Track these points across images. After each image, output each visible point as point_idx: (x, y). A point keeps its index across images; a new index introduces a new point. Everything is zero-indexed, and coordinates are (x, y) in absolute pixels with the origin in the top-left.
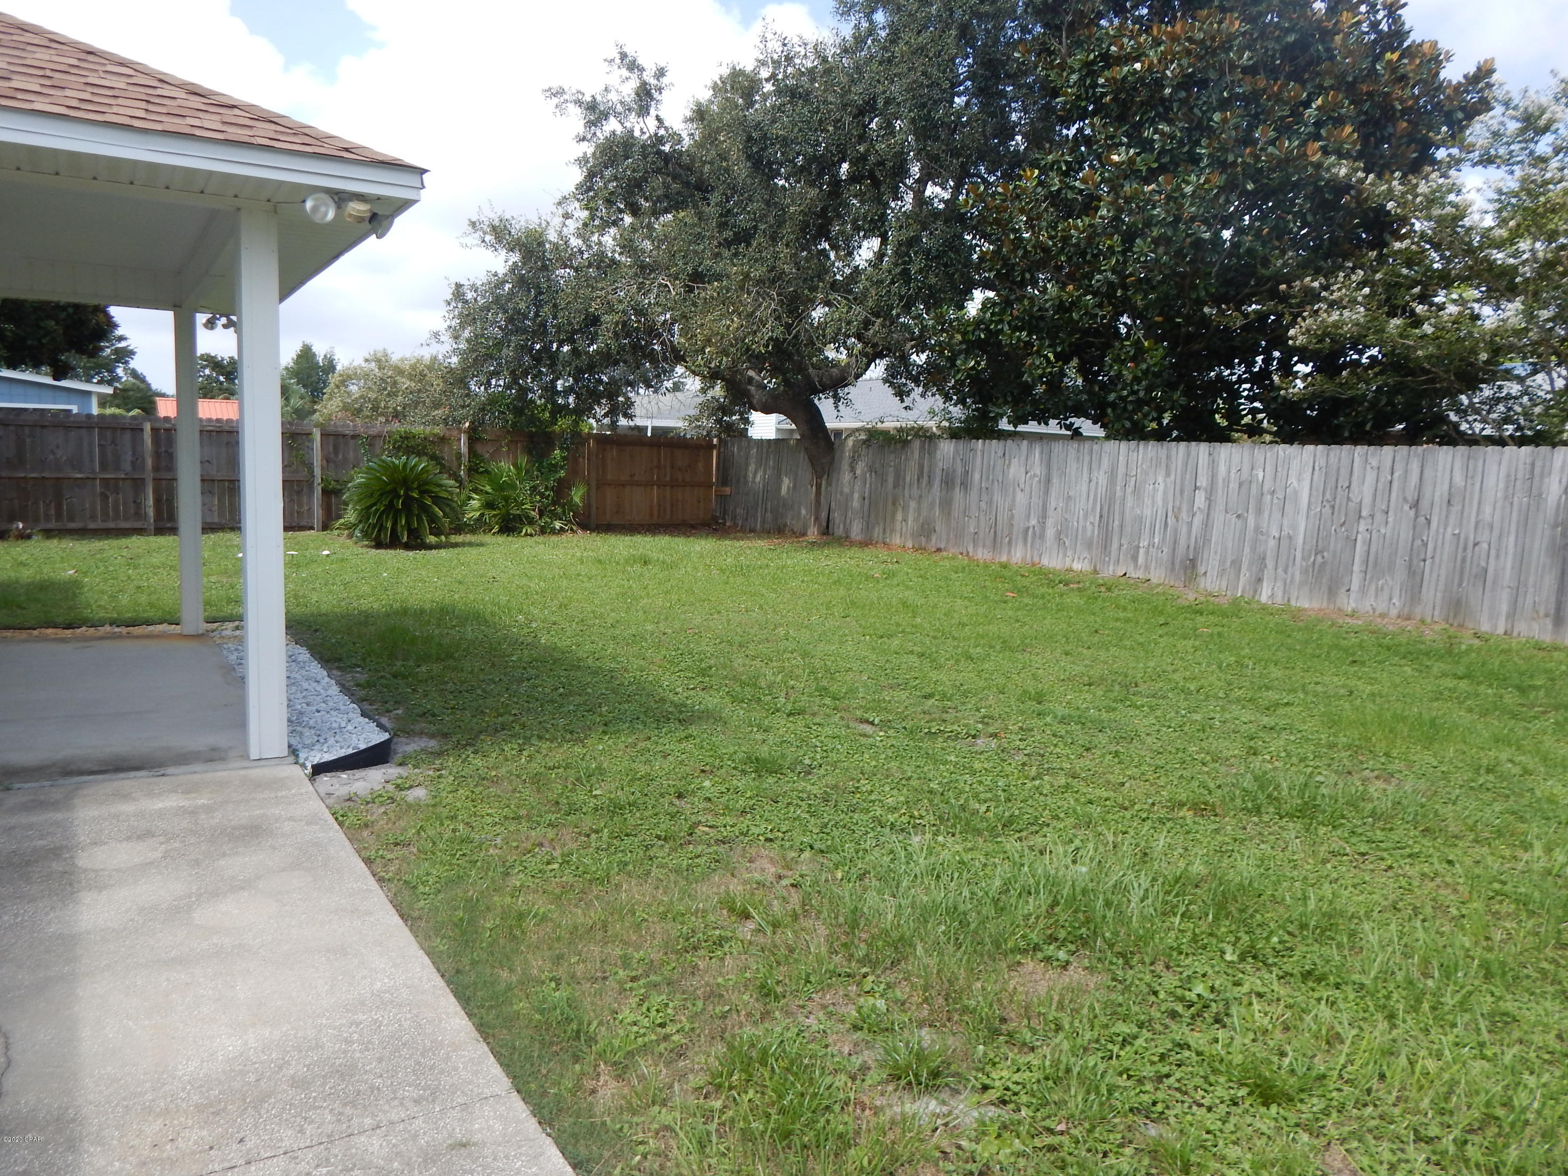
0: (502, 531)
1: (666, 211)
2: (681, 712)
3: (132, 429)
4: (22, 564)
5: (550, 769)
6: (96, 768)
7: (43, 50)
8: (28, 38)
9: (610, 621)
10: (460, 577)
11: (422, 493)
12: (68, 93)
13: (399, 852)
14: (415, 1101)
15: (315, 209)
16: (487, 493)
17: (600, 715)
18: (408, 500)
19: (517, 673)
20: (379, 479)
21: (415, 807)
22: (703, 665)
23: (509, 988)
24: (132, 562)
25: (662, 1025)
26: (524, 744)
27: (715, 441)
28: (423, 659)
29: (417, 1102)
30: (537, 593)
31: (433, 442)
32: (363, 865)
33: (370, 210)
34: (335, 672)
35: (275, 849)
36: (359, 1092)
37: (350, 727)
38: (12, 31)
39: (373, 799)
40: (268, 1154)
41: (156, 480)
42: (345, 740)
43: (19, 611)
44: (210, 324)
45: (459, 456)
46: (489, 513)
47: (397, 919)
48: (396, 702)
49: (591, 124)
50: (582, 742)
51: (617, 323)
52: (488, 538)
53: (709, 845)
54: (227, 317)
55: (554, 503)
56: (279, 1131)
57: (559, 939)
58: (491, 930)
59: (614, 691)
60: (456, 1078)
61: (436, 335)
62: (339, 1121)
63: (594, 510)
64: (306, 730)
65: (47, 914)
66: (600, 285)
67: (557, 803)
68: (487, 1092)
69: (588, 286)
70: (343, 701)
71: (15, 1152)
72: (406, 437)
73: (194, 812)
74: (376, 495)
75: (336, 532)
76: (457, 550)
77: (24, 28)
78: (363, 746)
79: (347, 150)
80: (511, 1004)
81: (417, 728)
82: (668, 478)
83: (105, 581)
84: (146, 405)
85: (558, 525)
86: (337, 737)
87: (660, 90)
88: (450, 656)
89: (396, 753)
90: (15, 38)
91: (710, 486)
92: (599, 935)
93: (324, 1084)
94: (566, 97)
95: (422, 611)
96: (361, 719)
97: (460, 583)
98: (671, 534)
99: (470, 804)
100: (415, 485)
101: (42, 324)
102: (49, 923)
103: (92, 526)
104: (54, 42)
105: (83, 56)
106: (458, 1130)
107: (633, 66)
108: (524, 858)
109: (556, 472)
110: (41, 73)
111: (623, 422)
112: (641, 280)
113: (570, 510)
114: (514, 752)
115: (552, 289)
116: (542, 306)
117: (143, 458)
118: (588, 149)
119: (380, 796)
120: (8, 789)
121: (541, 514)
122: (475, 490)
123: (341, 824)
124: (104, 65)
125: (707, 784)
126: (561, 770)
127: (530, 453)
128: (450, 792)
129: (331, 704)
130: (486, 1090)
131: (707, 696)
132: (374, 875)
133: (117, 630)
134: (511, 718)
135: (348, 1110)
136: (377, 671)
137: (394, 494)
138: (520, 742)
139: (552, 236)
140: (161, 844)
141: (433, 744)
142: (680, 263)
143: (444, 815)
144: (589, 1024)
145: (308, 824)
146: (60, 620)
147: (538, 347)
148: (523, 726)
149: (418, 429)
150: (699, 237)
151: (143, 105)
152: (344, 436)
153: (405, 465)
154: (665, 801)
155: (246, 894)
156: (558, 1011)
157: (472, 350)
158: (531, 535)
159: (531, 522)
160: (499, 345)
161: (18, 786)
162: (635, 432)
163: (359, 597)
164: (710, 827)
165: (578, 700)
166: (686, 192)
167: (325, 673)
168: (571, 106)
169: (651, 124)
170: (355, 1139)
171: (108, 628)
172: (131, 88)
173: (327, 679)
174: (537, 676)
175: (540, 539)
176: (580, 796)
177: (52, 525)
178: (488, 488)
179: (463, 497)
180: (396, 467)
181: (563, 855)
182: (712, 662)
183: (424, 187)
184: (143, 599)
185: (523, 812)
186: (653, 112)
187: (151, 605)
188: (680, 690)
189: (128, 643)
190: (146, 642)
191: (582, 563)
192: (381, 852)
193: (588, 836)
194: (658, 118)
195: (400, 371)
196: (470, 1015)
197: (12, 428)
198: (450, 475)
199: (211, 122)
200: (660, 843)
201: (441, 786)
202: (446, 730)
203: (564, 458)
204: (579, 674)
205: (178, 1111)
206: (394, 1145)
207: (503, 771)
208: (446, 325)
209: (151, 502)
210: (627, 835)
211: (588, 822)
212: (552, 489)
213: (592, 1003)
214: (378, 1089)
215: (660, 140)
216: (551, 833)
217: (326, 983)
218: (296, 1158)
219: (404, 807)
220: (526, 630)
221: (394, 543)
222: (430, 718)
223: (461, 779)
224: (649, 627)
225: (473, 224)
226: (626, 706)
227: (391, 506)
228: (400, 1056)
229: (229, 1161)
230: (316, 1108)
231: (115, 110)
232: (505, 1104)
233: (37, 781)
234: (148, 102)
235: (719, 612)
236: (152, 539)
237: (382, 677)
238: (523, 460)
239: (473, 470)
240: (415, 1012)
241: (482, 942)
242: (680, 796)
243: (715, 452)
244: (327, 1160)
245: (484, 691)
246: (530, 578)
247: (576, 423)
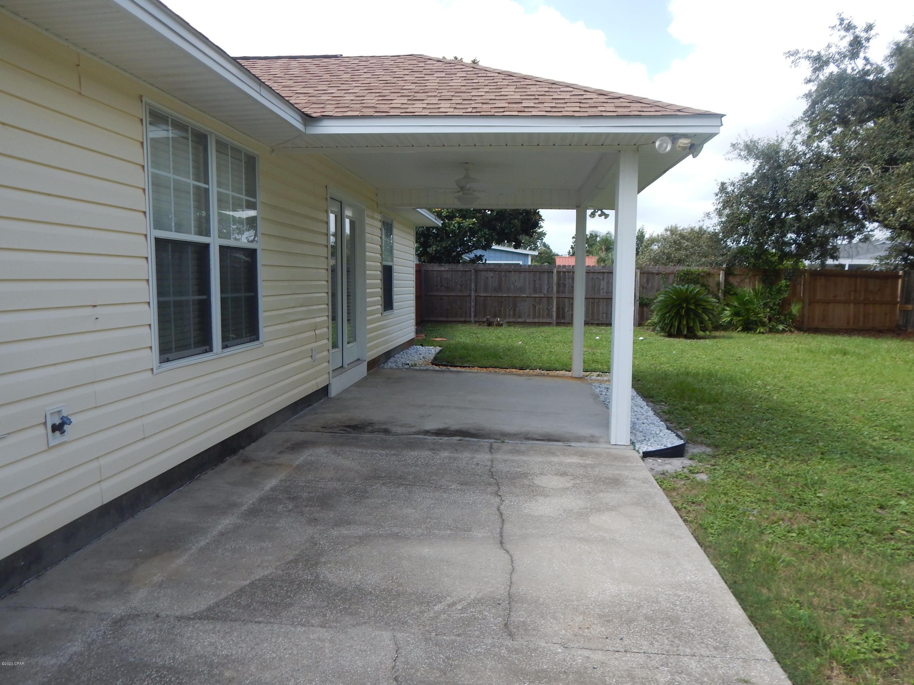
0: (743, 330)
1: (868, 120)
2: (879, 453)
3: (548, 272)
4: (500, 338)
5: (785, 475)
6: (540, 438)
7: (534, 86)
8: (527, 82)
9: (821, 389)
10: (718, 356)
11: (697, 305)
12: (546, 105)
13: (694, 507)
14: (715, 648)
15: (660, 145)
16: (735, 306)
17: (818, 447)
18: (688, 310)
19: (760, 415)
20: (671, 297)
21: (701, 484)
22: (895, 424)
23: (768, 600)
24: (546, 339)
25: (878, 651)
26: (767, 458)
27: (901, 273)
28: (700, 401)
29: (716, 648)
30: (769, 369)
31: (703, 276)
32: (674, 510)
33: (690, 142)
34: (650, 404)
35: (627, 493)
36: (682, 633)
37: (661, 434)
38: (520, 80)
39: (676, 476)
40: (634, 651)
41: (558, 298)
42: (659, 441)
43: (501, 360)
44: (593, 215)
45: (718, 284)
46: (736, 319)
47: (696, 544)
48: (686, 424)
49: (816, 70)
50: (806, 462)
51: (829, 197)
52: (735, 334)
53: (907, 543)
54: (601, 210)
55: (779, 314)
56: (640, 640)
57: (800, 579)
58: (755, 563)
59: (827, 433)
60: (738, 642)
61: (708, 215)
62: (672, 645)
63: (806, 319)
64: (638, 433)
65: (524, 504)
66: (818, 174)
67: (792, 497)
68: (758, 656)
69: (809, 175)
70: (656, 419)
71: (519, 611)
72: (687, 273)
73: (585, 467)
74: (670, 307)
75: (646, 327)
76: (715, 340)
77: (525, 78)
78: (669, 446)
79: (679, 111)
80: (771, 610)
81: (699, 440)
82: (862, 298)
83: (535, 347)
84: (550, 261)
85: (781, 327)
86: (655, 439)
87: (868, 39)
88: (716, 401)
89: (688, 453)
90: (522, 83)
91: (896, 303)
92: (828, 583)
93: (662, 623)
94: (799, 55)
95: (698, 374)
96: (667, 431)
97: (719, 359)
98: (864, 335)
99: (735, 488)
100: (692, 301)
101: (512, 221)
102: (525, 508)
103: (528, 321)
104: (538, 81)
105: (550, 86)
106: (741, 672)
107: (849, 27)
108: (773, 526)
109: (782, 294)
110: (533, 97)
111: (830, 262)
112: (848, 168)
113: (790, 318)
114: (761, 462)
115: (785, 180)
116: (777, 191)
117: (552, 287)
118: (813, 87)
119: (681, 474)
120: (503, 442)
121: (770, 320)
122: (728, 305)
123: (660, 486)
124: (560, 88)
125: (903, 502)
126: (793, 477)
127: (764, 282)
128: (722, 479)
129: (650, 420)
130: (758, 655)
131: (899, 445)
132: (681, 517)
133: (543, 372)
134: (757, 442)
135: (677, 641)
136: (673, 405)
137: (680, 305)
138: (765, 456)
139: (785, 146)
140: (571, 480)
141: (709, 450)
142: (879, 153)
143: (720, 492)
144: (824, 636)
145: (643, 483)
146: (518, 365)
147: (773, 216)
148: (765, 447)
149: (694, 268)
150: (894, 134)
151: (578, 105)
152: (653, 273)
153: (687, 289)
154: (872, 508)
155: (614, 513)
156: (803, 622)
157: (730, 222)
158: (763, 333)
159: (763, 325)
160: (748, 217)
161: (507, 441)
162: (839, 269)
163: (661, 364)
164: (908, 532)
165: (802, 436)
166: (885, 104)
167: (645, 404)
168: (803, 61)
169: (860, 63)
170: (682, 658)
171: (538, 371)
172: (572, 97)
173: (646, 407)
174: (772, 419)
175: (770, 335)
176: (808, 495)
177: (511, 320)
178: (736, 304)
179: (720, 309)
180: (681, 291)
181: (799, 529)
182: (901, 422)
183: (722, 125)
184: (553, 358)
185: (769, 498)
186: (862, 55)
187: (557, 361)
188: (877, 438)
189: (548, 379)
190: (556, 379)
191: (798, 352)
192: (684, 505)
193: (815, 520)
194: (866, 59)
195: (682, 236)
196: (745, 609)
197: (497, 272)
198: (713, 296)
199: (610, 107)
200: (868, 535)
201: (716, 475)
202: (717, 443)
203: (787, 286)
204: (801, 420)
205: (589, 614)
206: (704, 668)
207: (755, 472)
208: (714, 208)
209: (555, 309)
210: (843, 525)
211: (815, 512)
212: (778, 304)
213: (826, 623)
214: (693, 635)
215: (867, 73)
216: (789, 515)
217: (660, 570)
218: (650, 657)
219: (695, 483)
220: (763, 390)
221: (678, 334)
222: (706, 436)
223: (728, 473)
224: (851, 395)
225: (733, 145)
226: (837, 444)
227: (678, 313)
228: (704, 620)
229: (617, 647)
230: (659, 634)
231: (566, 109)
232: (770, 667)
233: (515, 440)
234: (580, 102)
235: (904, 390)
236: (555, 328)
237: (677, 409)
238: (759, 286)
239: (727, 292)
240: (711, 598)
241: (749, 569)
242: (882, 507)
243: (900, 281)
244: (667, 664)
245: (739, 423)
246: (765, 359)
247: (796, 263)
